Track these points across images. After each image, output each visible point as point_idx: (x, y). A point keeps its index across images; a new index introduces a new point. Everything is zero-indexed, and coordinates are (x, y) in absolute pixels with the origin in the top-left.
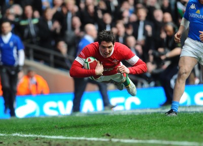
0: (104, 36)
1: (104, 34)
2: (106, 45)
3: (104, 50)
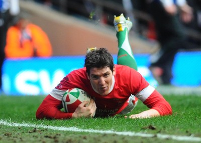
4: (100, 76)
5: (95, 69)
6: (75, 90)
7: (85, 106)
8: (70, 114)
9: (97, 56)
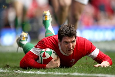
4: (70, 42)
5: (67, 37)
6: (49, 50)
7: (55, 61)
8: (44, 65)
9: (68, 29)
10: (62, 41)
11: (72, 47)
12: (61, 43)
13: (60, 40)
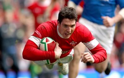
0: (66, 12)
1: (67, 11)
2: (69, 24)
3: (65, 29)
4: (69, 26)
5: (68, 20)
9: (70, 12)
10: (62, 23)
11: (71, 31)
12: (60, 25)
13: (60, 22)
